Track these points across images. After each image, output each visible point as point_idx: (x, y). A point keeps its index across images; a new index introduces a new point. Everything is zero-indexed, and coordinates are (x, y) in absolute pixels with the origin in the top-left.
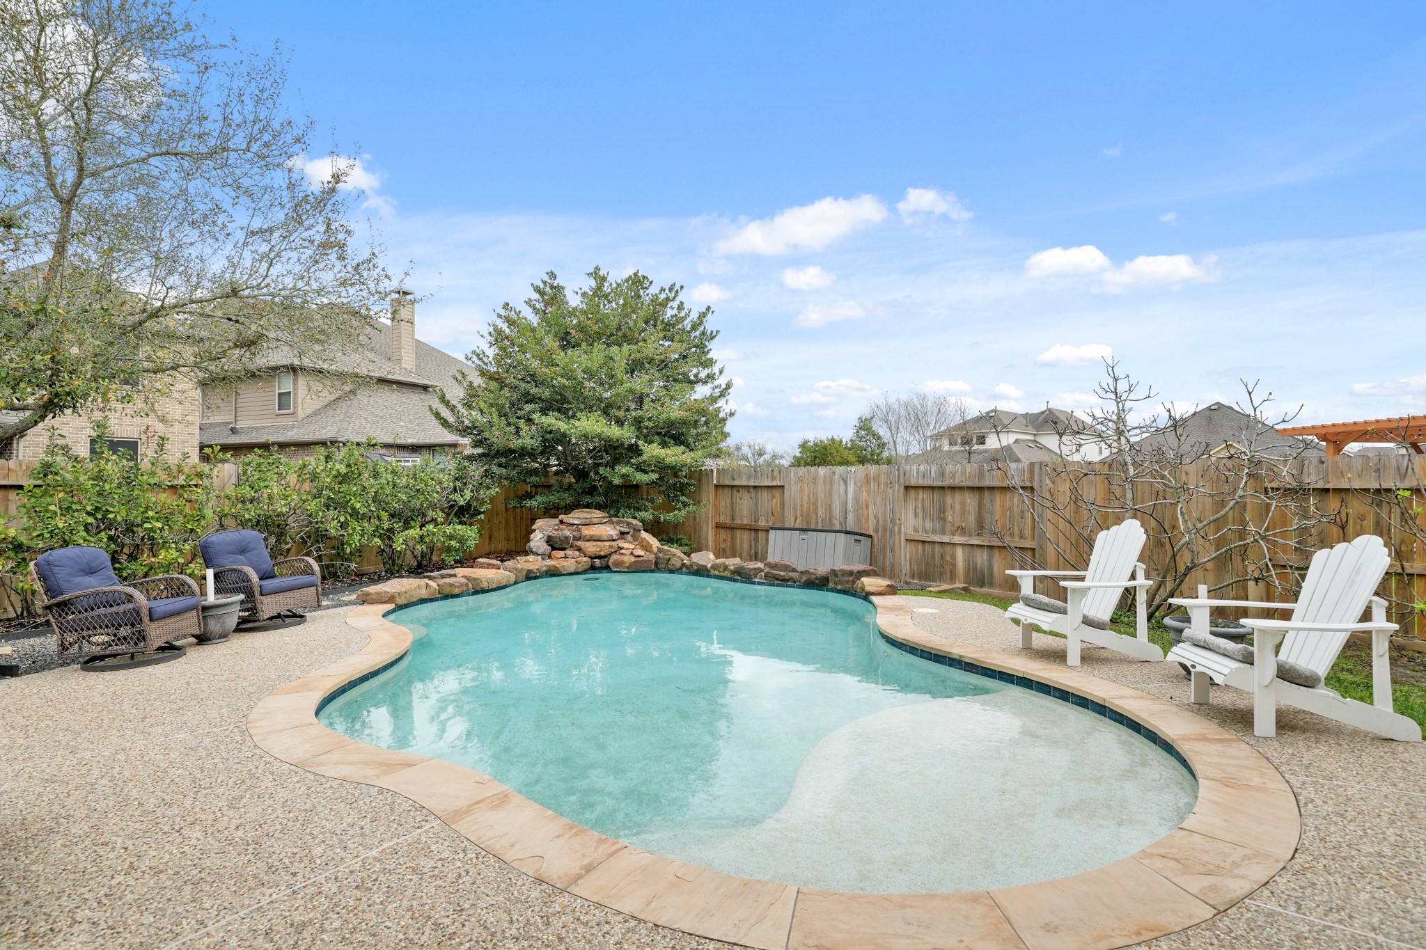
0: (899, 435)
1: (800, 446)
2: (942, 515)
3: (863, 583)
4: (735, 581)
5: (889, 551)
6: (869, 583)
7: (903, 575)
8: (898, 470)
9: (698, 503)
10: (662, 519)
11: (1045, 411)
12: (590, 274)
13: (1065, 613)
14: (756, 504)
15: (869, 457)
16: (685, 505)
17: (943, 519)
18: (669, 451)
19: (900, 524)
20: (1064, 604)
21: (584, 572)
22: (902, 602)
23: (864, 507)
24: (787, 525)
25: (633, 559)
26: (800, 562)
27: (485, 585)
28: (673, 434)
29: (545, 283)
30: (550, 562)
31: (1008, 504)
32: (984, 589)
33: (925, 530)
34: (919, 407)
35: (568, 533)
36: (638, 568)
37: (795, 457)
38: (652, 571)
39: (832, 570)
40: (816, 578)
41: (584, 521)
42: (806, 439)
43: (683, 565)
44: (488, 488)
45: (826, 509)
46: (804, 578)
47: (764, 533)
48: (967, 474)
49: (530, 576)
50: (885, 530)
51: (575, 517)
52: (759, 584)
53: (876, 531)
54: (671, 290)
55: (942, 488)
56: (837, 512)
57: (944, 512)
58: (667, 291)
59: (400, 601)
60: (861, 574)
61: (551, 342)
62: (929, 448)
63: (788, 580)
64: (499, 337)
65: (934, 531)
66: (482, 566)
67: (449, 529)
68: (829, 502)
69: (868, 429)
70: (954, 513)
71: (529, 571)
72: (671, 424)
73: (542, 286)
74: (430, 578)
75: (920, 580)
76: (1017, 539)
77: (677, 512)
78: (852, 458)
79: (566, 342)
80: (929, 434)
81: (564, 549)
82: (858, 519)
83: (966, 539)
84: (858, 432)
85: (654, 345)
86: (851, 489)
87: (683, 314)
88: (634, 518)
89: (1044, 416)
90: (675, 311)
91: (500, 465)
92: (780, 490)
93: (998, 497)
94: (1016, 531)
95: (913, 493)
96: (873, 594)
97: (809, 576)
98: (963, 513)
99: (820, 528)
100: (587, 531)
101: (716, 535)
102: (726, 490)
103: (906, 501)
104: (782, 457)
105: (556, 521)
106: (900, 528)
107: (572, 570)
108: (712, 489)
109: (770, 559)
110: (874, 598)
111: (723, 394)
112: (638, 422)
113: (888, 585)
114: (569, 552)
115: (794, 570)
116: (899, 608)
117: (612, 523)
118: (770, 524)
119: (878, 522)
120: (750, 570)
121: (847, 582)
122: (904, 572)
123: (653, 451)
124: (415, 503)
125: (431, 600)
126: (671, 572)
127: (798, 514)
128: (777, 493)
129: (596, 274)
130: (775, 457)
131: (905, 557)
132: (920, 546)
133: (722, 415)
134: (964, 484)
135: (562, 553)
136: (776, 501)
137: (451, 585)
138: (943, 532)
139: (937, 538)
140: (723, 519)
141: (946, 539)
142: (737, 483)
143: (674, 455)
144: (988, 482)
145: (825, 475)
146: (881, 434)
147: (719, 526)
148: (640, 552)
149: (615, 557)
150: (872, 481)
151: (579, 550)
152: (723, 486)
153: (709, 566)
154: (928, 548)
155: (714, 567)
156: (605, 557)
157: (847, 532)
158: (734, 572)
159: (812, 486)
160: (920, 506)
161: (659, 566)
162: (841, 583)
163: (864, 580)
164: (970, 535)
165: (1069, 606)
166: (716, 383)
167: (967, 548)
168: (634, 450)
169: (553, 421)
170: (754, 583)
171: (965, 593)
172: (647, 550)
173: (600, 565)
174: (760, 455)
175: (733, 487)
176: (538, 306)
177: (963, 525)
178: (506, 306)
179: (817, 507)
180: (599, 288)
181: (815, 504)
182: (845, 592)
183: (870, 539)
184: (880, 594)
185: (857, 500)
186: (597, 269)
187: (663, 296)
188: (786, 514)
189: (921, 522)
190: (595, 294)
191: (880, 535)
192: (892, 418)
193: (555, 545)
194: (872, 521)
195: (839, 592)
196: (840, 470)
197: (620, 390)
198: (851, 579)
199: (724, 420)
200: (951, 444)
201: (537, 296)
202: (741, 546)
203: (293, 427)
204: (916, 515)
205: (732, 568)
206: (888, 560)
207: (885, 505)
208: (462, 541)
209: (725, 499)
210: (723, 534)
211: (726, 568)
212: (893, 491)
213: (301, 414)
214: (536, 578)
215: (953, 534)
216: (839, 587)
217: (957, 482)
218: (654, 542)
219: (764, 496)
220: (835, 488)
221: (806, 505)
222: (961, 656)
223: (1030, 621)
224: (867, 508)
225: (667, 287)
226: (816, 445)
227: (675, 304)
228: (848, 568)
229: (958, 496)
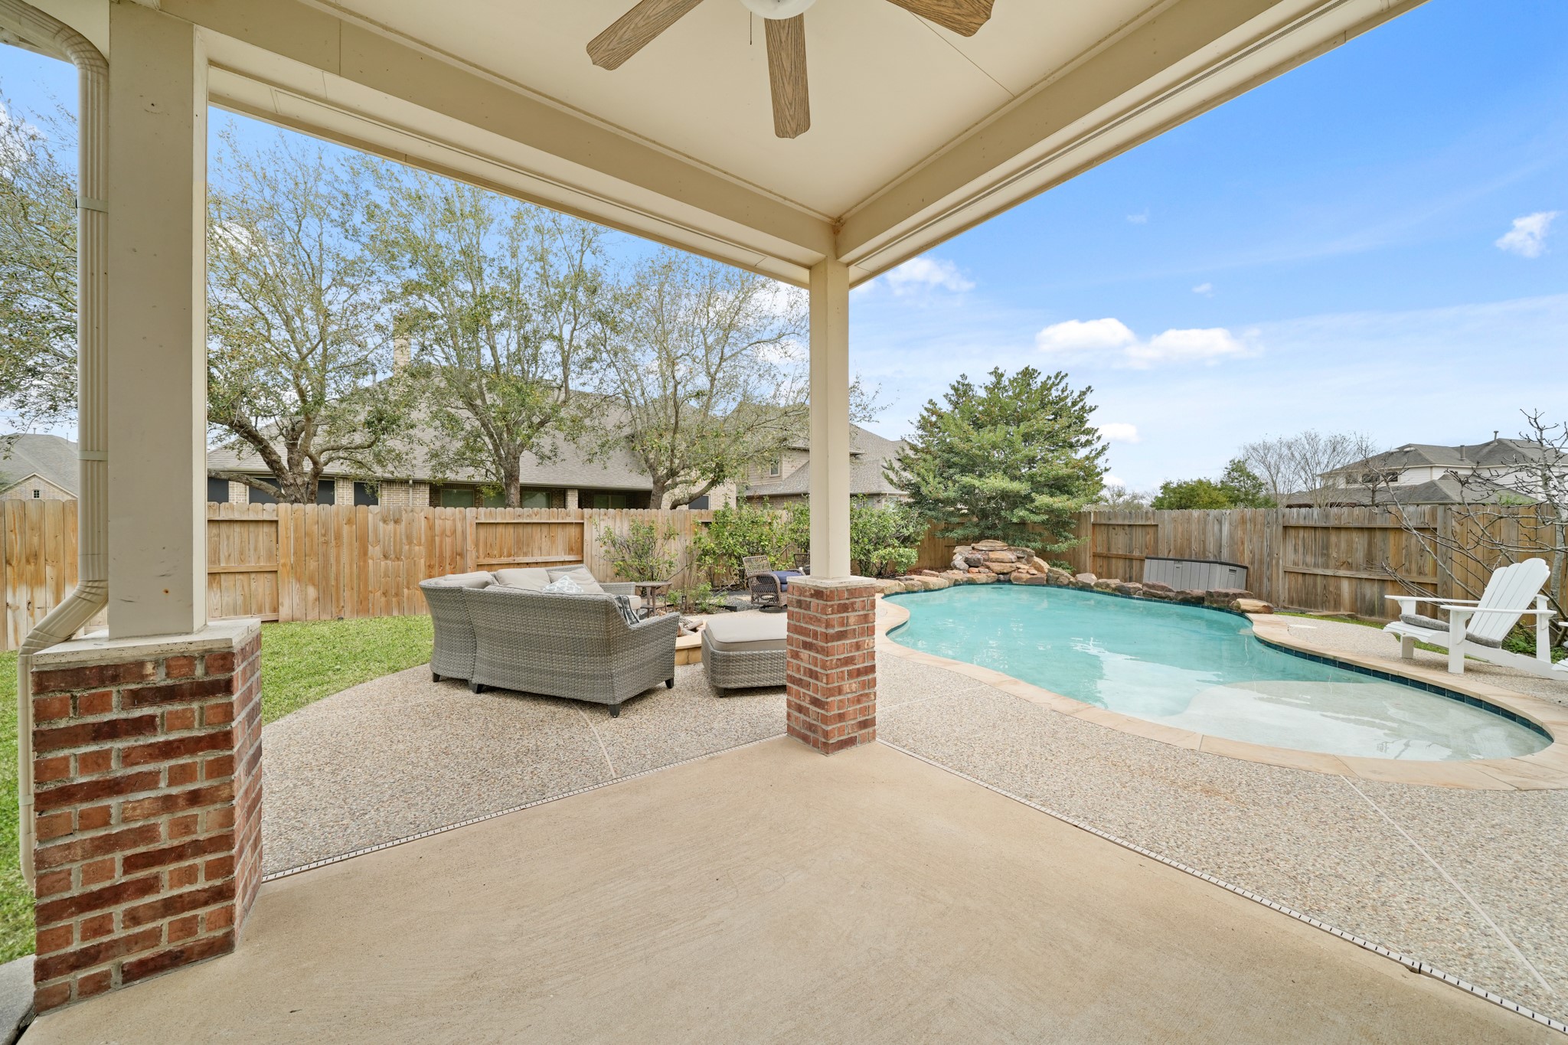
0: (1280, 475)
1: (1162, 488)
2: (1325, 552)
3: (1238, 603)
4: (1116, 596)
5: (1265, 580)
6: (1245, 603)
7: (1281, 601)
8: (1277, 512)
9: (1078, 537)
10: (1048, 549)
11: (1491, 442)
12: (991, 373)
13: (1447, 630)
14: (1131, 539)
15: (1243, 497)
16: (1066, 538)
17: (1328, 556)
18: (1056, 499)
19: (1279, 559)
20: (1446, 624)
21: (992, 583)
22: (1279, 619)
23: (1240, 543)
24: (1160, 556)
25: (1029, 576)
26: (1175, 584)
27: (932, 587)
28: (1058, 486)
29: (958, 382)
30: (968, 575)
31: (1404, 543)
32: (1373, 618)
33: (1305, 563)
34: (1307, 447)
35: (979, 556)
36: (1033, 582)
37: (1156, 497)
38: (1044, 586)
39: (1207, 592)
40: (1192, 598)
41: (990, 548)
42: (1168, 481)
43: (1070, 582)
44: (922, 525)
45: (1200, 544)
46: (1180, 597)
47: (1138, 562)
48: (1355, 516)
49: (956, 584)
50: (1261, 562)
51: (983, 545)
52: (1137, 599)
53: (1252, 563)
54: (1056, 377)
55: (1327, 528)
56: (1211, 546)
57: (1327, 549)
58: (1053, 379)
59: (887, 592)
60: (1236, 596)
61: (966, 426)
62: (1318, 486)
63: (1165, 598)
64: (924, 424)
65: (1316, 565)
66: (926, 575)
67: (901, 550)
68: (1202, 537)
69: (1241, 471)
70: (1339, 550)
71: (956, 580)
72: (1057, 479)
73: (956, 385)
74: (899, 580)
75: (1300, 606)
76: (1415, 574)
77: (1060, 544)
78: (1222, 499)
79: (978, 425)
80: (1319, 472)
81: (977, 567)
82: (1232, 553)
83: (1353, 573)
84: (1229, 473)
85: (1043, 420)
86: (1226, 528)
87: (1065, 394)
88: (1028, 547)
89: (1489, 447)
90: (1060, 393)
91: (929, 510)
92: (1154, 528)
93: (1392, 537)
94: (1414, 567)
95: (1292, 533)
96: (1249, 612)
97: (1185, 596)
98: (1350, 549)
99: (1193, 558)
100: (992, 555)
101: (1093, 562)
102: (1103, 528)
103: (1284, 538)
104: (1142, 497)
105: (970, 548)
106: (1278, 563)
107: (984, 581)
108: (1090, 527)
109: (1145, 581)
110: (1250, 615)
111: (1099, 454)
112: (1031, 478)
113: (1264, 606)
114: (981, 569)
115: (1170, 590)
116: (1278, 623)
117: (1011, 550)
118: (1144, 555)
119: (1254, 556)
120: (1130, 588)
121: (1223, 602)
122: (1282, 598)
123: (1043, 499)
124: (882, 534)
125: (901, 593)
126: (1059, 586)
127: (1172, 547)
128: (1151, 531)
129: (996, 372)
130: (1135, 497)
131: (1282, 586)
132: (1300, 578)
133: (1098, 470)
134: (1351, 525)
135: (976, 570)
136: (1150, 537)
137: (913, 585)
138: (1327, 567)
139: (1319, 571)
140: (1099, 550)
141: (1329, 572)
142: (1113, 522)
143: (1059, 502)
144: (1378, 524)
145: (1199, 516)
146: (1257, 474)
147: (1095, 556)
148: (1035, 572)
149: (1014, 574)
150: (1248, 522)
151: (988, 568)
152: (1100, 525)
153: (1093, 584)
154: (1309, 580)
155: (1097, 585)
156: (1007, 574)
157: (1222, 563)
158: (1115, 589)
159: (1186, 525)
160: (1300, 543)
161: (1050, 582)
162: (1216, 602)
163: (1241, 601)
164: (1358, 570)
165: (1451, 626)
166: (1093, 447)
167: (1354, 582)
168: (1028, 498)
169: (968, 479)
170: (1134, 598)
171: (1352, 618)
172: (1038, 571)
173: (1004, 579)
174: (1119, 496)
175: (1109, 525)
176: (953, 398)
177: (1350, 560)
178: (930, 402)
179: (1190, 543)
180: (998, 383)
181: (1189, 540)
182: (1220, 610)
183: (1245, 570)
184: (1256, 612)
185: (1231, 537)
186: (997, 368)
187: (1050, 382)
188: (1160, 547)
189: (1301, 557)
190: (995, 387)
191: (1256, 566)
192: (1272, 459)
193: (971, 564)
194: (1247, 553)
195: (1215, 609)
196: (1213, 512)
197: (1019, 456)
198: (1227, 599)
199: (1099, 474)
200: (1348, 483)
201: (953, 392)
202: (1117, 571)
203: (781, 485)
204: (1296, 550)
205: (1113, 586)
206: (1265, 588)
207: (1262, 542)
208: (909, 558)
209: (1101, 537)
210: (1099, 562)
211: (1108, 586)
212: (1271, 530)
213: (785, 476)
214: (960, 585)
215: (1338, 568)
216: (1215, 605)
217: (1343, 524)
218: (1045, 566)
219: (1138, 533)
220: (1209, 527)
221: (1179, 541)
222: (1335, 657)
223: (1408, 635)
224: (1243, 543)
225: (1053, 375)
226: (1180, 486)
227: (1060, 387)
228: (1224, 591)
229: (1343, 535)
